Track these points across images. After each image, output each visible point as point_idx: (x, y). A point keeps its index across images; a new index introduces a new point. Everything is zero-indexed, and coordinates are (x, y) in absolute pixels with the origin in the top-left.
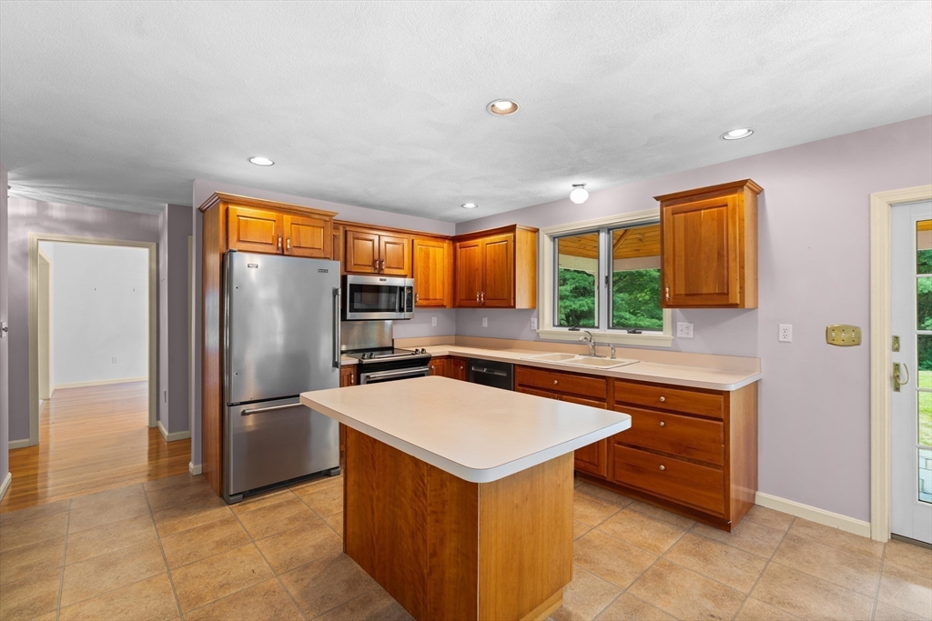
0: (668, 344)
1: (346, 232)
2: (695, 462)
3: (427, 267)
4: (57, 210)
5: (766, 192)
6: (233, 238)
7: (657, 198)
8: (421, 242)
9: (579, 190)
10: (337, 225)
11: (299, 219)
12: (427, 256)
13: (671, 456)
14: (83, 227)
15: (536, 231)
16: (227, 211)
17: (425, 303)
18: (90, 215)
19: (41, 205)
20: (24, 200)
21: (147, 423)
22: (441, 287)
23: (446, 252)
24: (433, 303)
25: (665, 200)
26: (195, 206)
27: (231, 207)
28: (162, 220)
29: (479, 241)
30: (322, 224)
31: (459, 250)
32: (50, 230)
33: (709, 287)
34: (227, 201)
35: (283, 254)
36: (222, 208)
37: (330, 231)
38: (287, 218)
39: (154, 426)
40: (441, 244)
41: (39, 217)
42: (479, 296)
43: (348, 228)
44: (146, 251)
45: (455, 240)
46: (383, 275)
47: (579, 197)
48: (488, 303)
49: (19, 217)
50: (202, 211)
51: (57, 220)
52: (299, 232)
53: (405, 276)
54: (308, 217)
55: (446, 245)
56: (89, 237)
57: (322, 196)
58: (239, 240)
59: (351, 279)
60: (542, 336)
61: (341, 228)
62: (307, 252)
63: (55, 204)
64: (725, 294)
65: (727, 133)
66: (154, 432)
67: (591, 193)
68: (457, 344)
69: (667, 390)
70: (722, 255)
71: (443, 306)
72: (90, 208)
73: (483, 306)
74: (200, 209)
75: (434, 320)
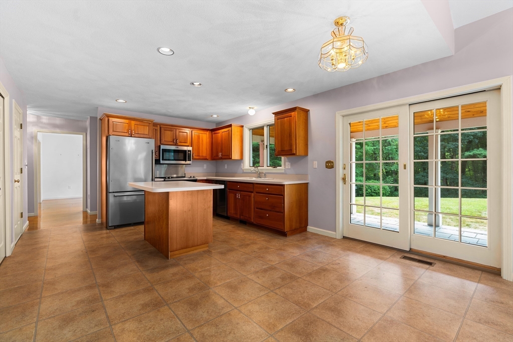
0: (283, 171)
1: (161, 128)
2: (276, 212)
3: (198, 142)
4: (45, 119)
5: (310, 111)
6: (111, 130)
7: (273, 113)
8: (196, 132)
9: (251, 110)
10: (155, 125)
11: (138, 123)
12: (199, 137)
13: (270, 211)
14: (55, 126)
15: (242, 126)
16: (108, 120)
17: (197, 157)
18: (58, 121)
19: (38, 117)
20: (32, 116)
21: (82, 210)
22: (205, 151)
23: (208, 136)
24: (201, 158)
25: (276, 114)
26: (98, 118)
27: (110, 118)
28: (88, 123)
29: (220, 131)
30: (148, 124)
31: (213, 135)
32: (42, 127)
33: (287, 148)
34: (108, 116)
35: (131, 136)
36: (106, 119)
37: (152, 127)
38: (133, 123)
39: (85, 210)
40: (205, 132)
41: (38, 123)
42: (220, 155)
43: (161, 126)
44: (82, 136)
45: (212, 130)
46: (178, 145)
47: (251, 112)
48: (223, 157)
49: (30, 123)
50: (101, 119)
51: (45, 124)
52: (138, 128)
53: (188, 146)
54: (142, 122)
55: (208, 133)
56: (58, 130)
57: (150, 113)
58: (113, 131)
59: (162, 147)
60: (245, 171)
61: (159, 126)
62: (142, 136)
63: (44, 117)
64: (291, 150)
65: (287, 90)
66: (85, 213)
67: (256, 111)
68: (216, 176)
69: (269, 186)
70: (290, 136)
71: (206, 159)
72: (58, 118)
73: (221, 159)
74: (100, 119)
75: (205, 166)
